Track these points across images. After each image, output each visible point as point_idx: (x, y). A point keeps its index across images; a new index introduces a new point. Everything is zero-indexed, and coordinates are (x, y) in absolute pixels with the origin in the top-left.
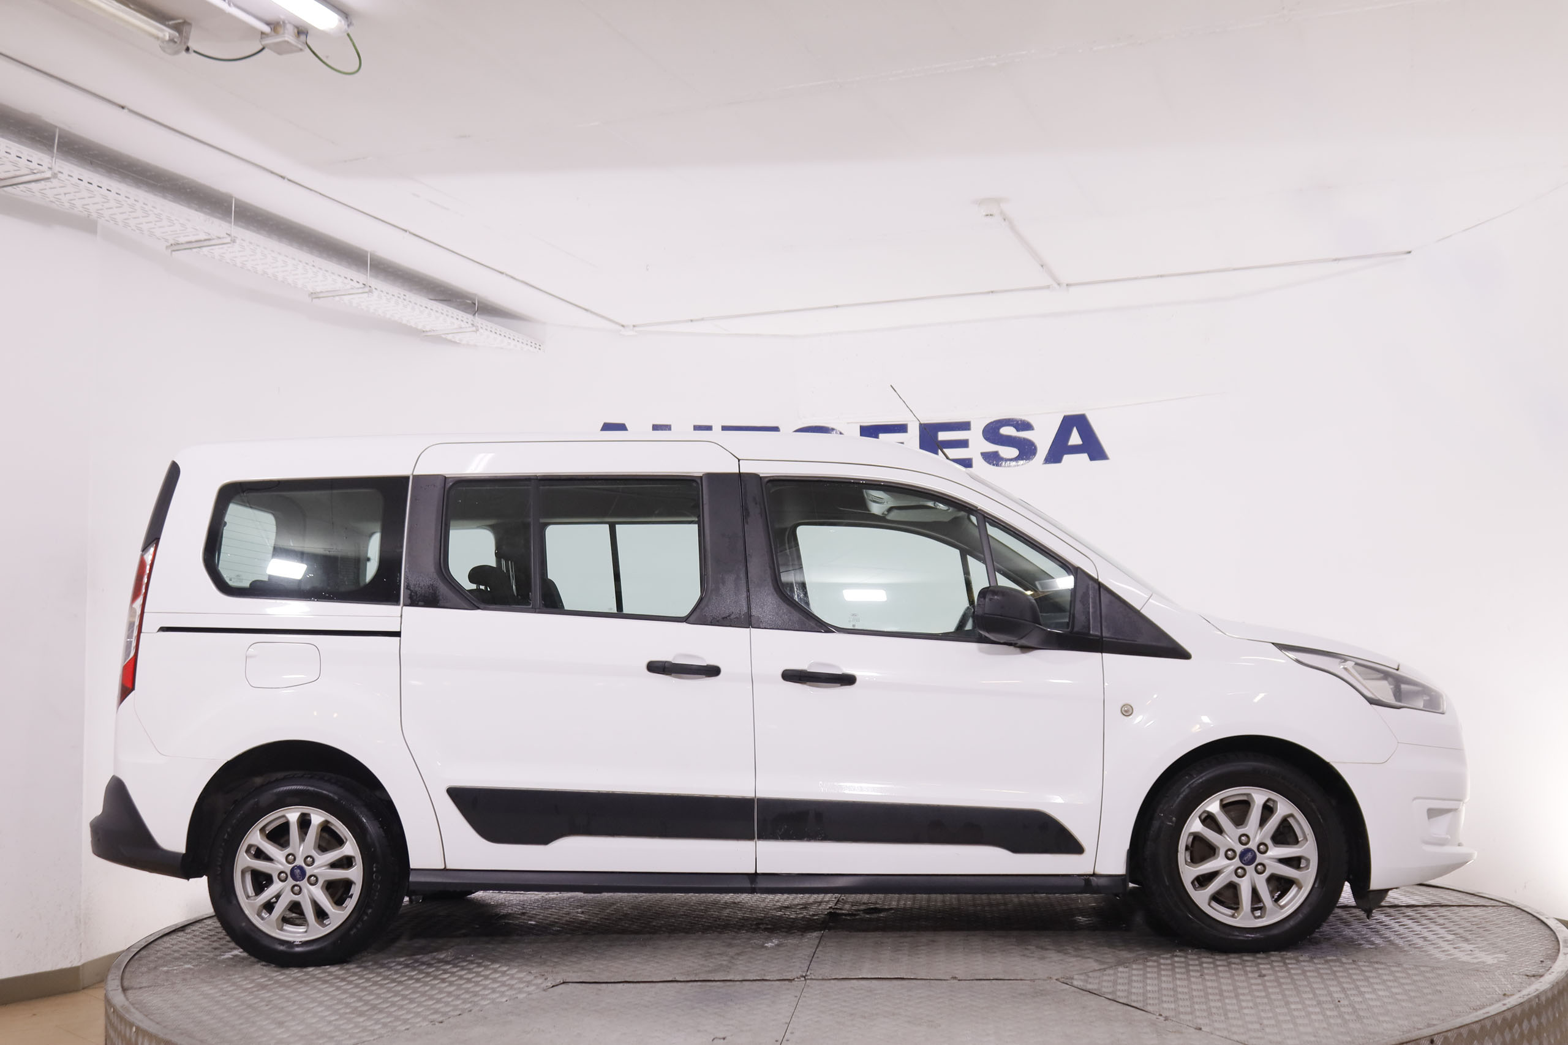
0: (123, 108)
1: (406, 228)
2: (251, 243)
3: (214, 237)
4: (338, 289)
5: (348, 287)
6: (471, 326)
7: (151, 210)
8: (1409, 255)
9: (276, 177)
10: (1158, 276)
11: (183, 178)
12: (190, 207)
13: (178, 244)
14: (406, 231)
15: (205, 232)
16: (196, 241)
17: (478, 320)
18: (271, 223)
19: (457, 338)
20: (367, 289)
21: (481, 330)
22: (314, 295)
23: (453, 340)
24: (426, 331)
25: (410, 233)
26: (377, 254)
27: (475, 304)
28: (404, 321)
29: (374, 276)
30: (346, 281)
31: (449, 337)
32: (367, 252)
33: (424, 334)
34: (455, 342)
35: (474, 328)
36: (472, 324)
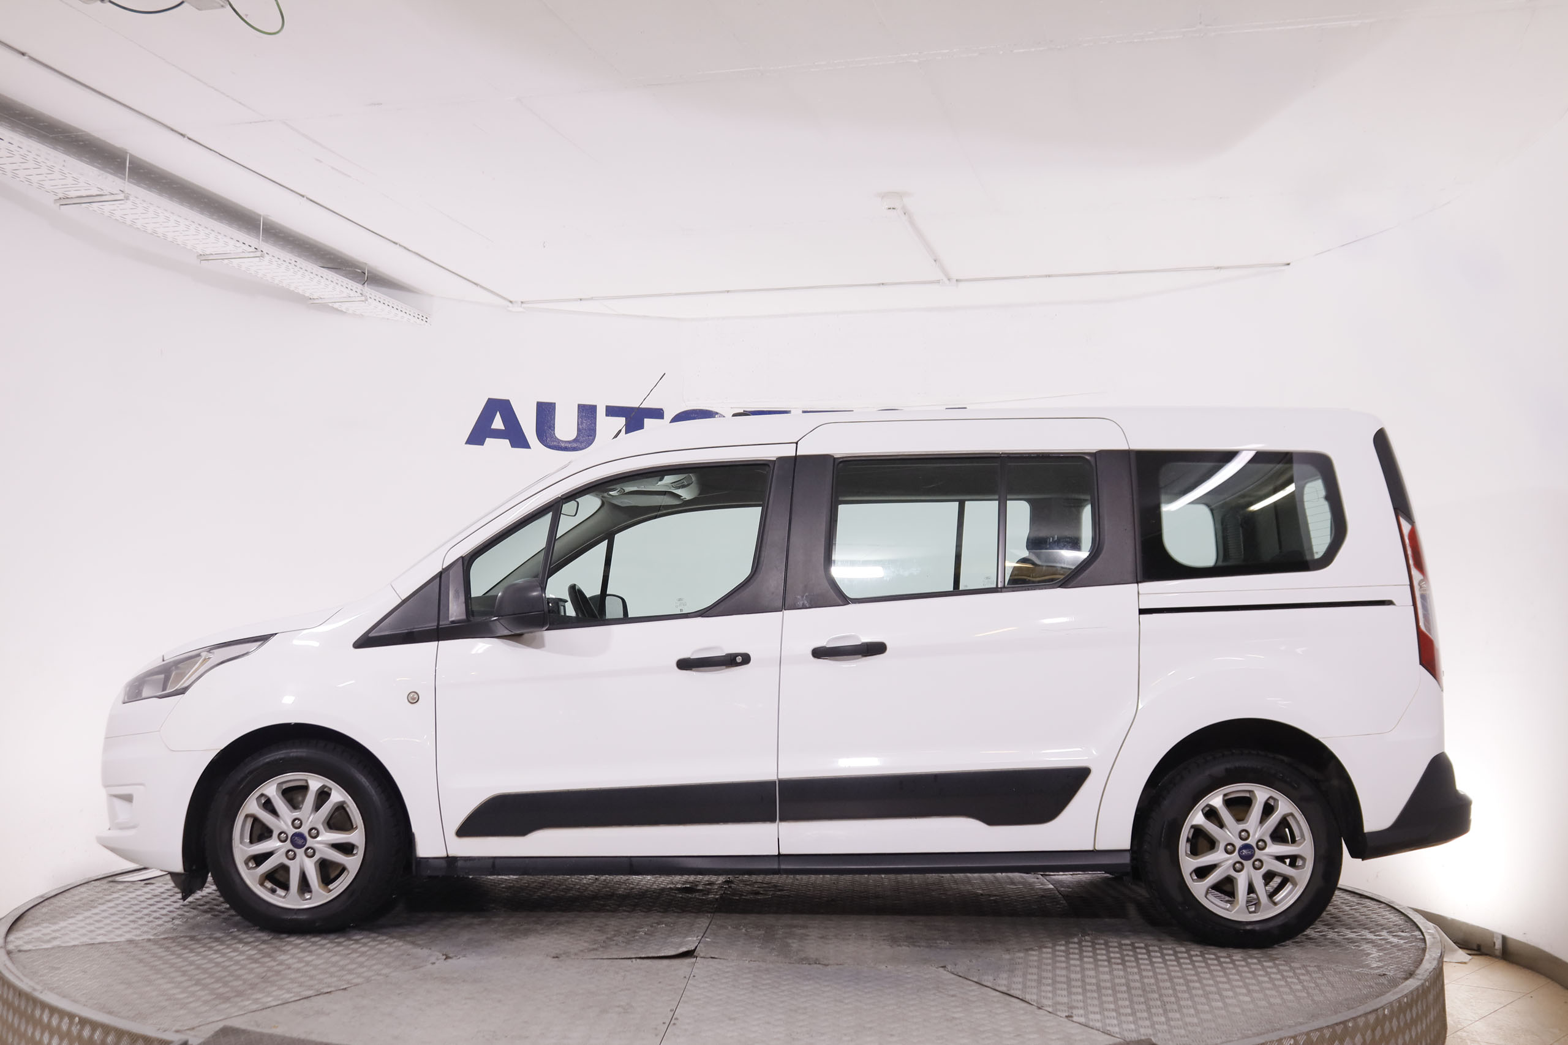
0: (23, 54)
1: (303, 194)
3: (106, 193)
4: (228, 252)
5: (240, 250)
8: (1287, 267)
9: (177, 134)
10: (1046, 276)
11: (78, 130)
12: (81, 161)
13: (68, 198)
14: (303, 196)
16: (87, 196)
17: (368, 290)
18: (164, 181)
19: (343, 307)
20: (259, 254)
21: (369, 300)
22: (203, 257)
23: (340, 309)
24: (314, 299)
25: (307, 198)
26: (270, 218)
27: (365, 274)
28: (292, 289)
29: (265, 240)
30: (238, 244)
31: (336, 306)
32: (260, 215)
33: (311, 301)
34: (341, 311)
35: (363, 298)
36: (361, 294)
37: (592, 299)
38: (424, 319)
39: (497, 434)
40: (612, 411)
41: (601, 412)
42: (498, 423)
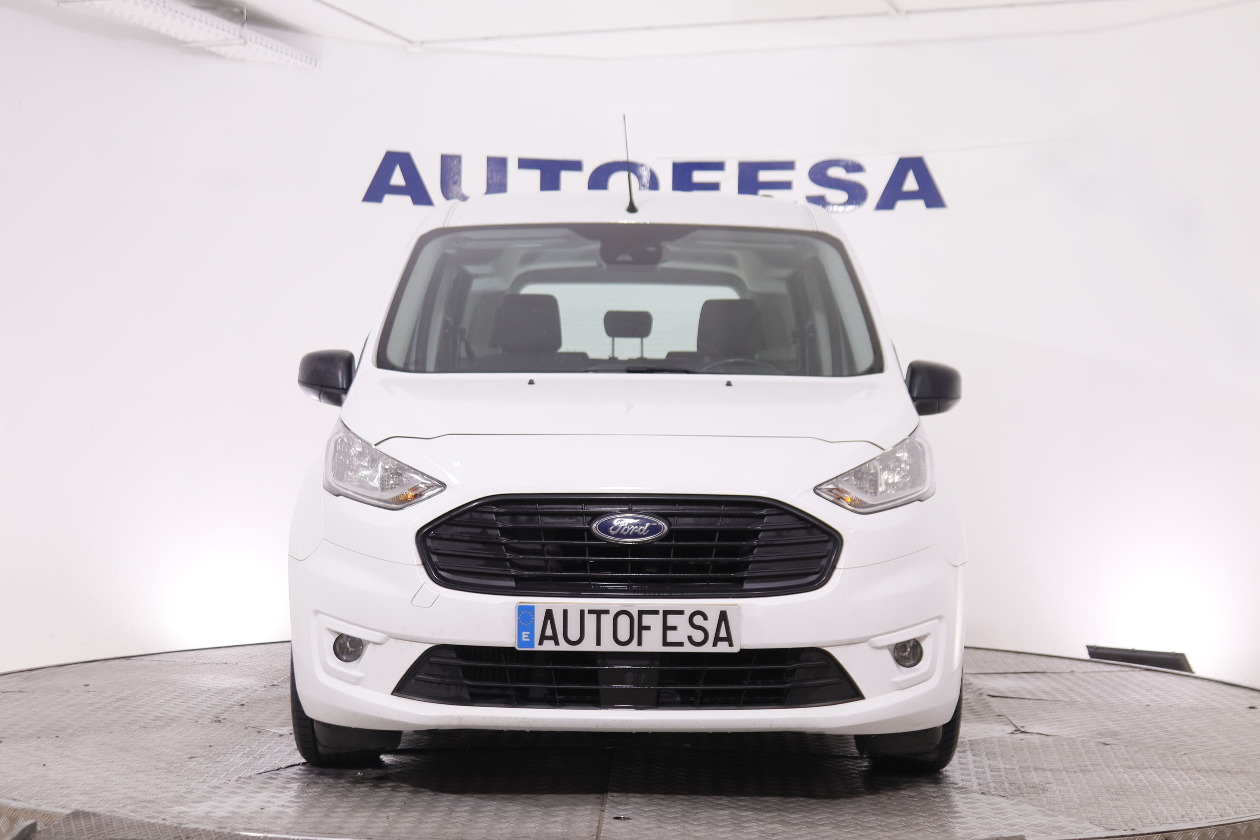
6: (239, 37)
17: (248, 32)
19: (222, 51)
21: (249, 43)
23: (217, 53)
24: (187, 42)
27: (244, 13)
28: (162, 31)
31: (214, 49)
33: (186, 45)
34: (220, 55)
35: (242, 41)
36: (241, 37)
37: (499, 38)
38: (313, 62)
39: (397, 190)
40: (525, 164)
41: (512, 166)
42: (398, 178)
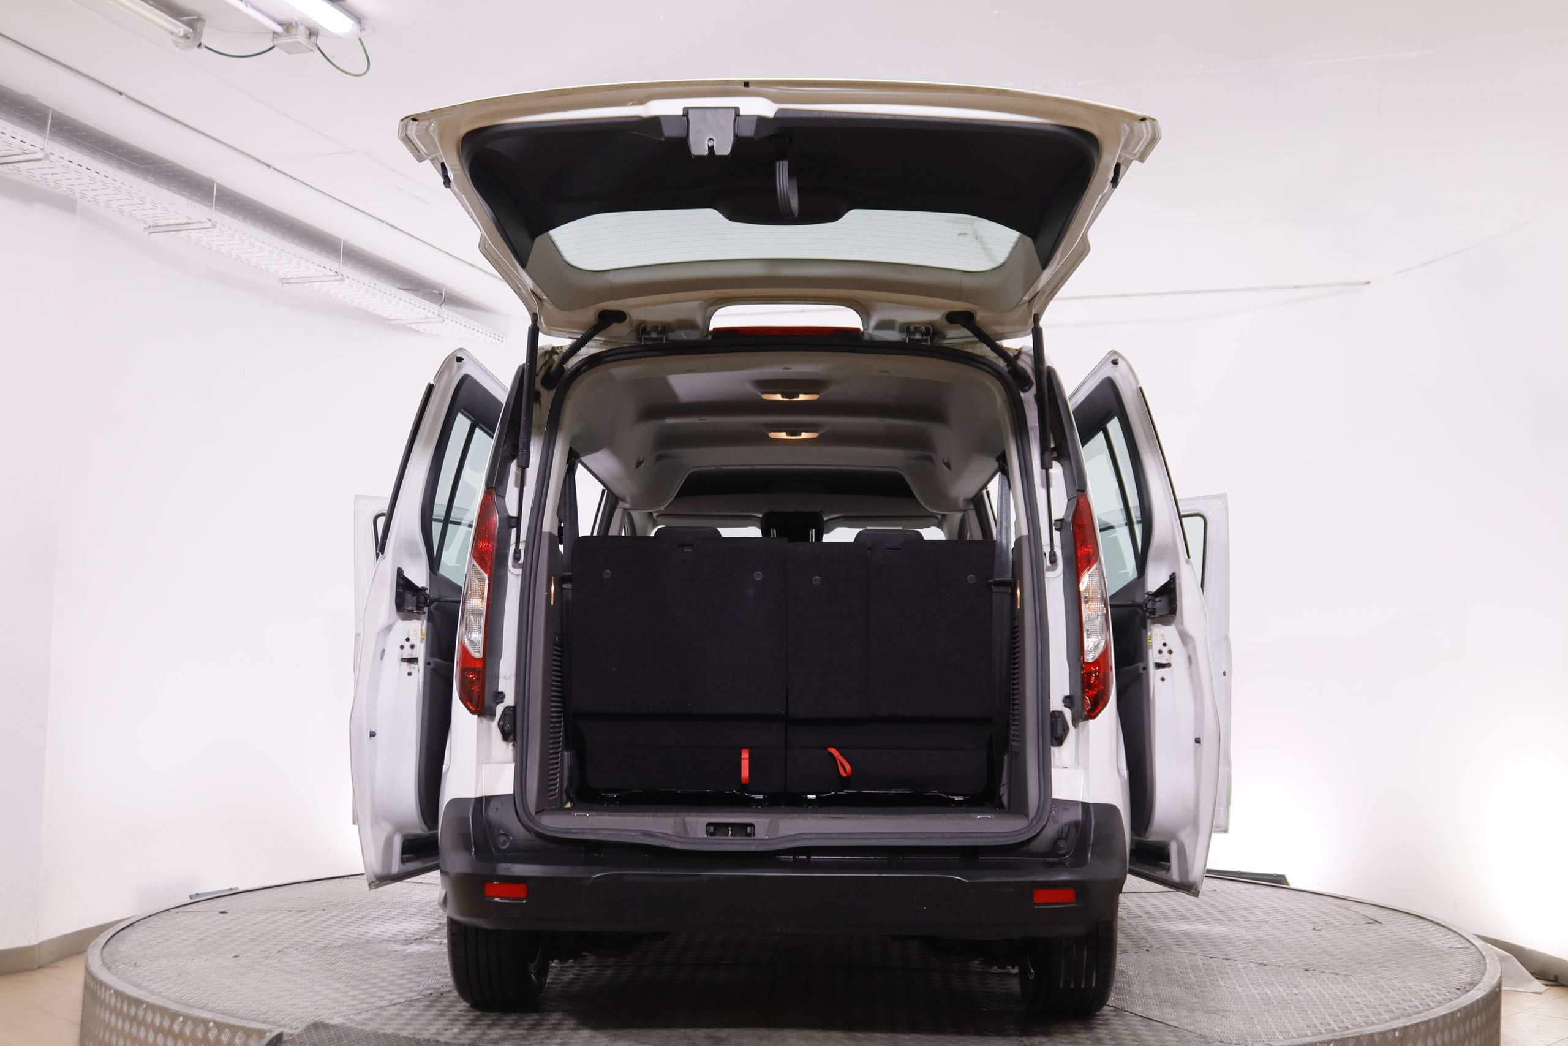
0: (121, 93)
2: (230, 228)
3: (194, 221)
4: (310, 275)
5: (321, 274)
6: (438, 316)
7: (136, 194)
11: (169, 162)
12: (171, 190)
15: (187, 217)
16: (176, 224)
17: (445, 311)
18: (249, 208)
19: (421, 328)
20: (339, 277)
21: (446, 320)
22: (285, 281)
23: (417, 329)
24: (392, 320)
25: (387, 224)
26: (351, 242)
27: (442, 295)
28: (371, 310)
29: (345, 264)
30: (319, 269)
31: (413, 326)
32: (340, 240)
33: (389, 322)
34: (418, 331)
35: (440, 319)
36: (439, 315)
38: (500, 338)
